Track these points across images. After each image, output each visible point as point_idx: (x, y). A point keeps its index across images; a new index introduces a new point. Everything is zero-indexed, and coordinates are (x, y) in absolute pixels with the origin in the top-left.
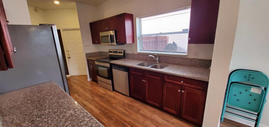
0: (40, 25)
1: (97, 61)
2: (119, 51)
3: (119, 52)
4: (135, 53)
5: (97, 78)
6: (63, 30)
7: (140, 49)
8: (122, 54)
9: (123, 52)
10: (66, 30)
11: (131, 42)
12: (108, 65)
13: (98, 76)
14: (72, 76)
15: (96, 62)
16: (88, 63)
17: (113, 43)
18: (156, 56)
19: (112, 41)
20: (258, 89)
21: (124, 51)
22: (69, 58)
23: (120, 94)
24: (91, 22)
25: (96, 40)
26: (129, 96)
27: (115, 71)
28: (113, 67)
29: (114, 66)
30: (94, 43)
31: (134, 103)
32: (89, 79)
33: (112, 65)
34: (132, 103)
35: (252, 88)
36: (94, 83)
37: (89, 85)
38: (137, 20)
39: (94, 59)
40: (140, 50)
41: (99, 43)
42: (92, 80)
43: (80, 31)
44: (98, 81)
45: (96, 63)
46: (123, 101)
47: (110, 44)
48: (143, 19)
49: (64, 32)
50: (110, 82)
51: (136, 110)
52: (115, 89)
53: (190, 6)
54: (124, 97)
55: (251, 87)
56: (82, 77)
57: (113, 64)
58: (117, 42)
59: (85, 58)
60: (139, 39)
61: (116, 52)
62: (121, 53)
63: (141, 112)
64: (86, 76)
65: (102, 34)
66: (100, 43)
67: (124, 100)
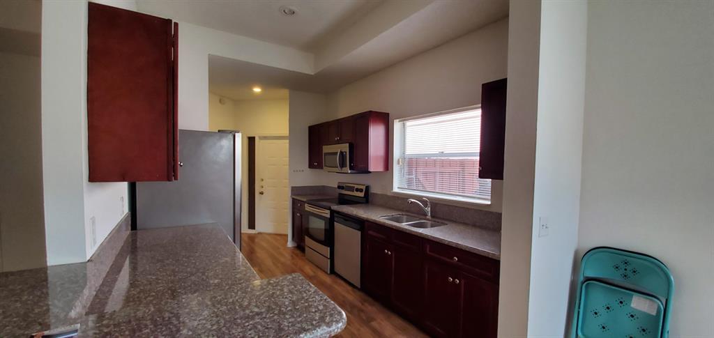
0: (219, 131)
1: (311, 203)
2: (356, 187)
3: (357, 190)
4: (389, 194)
5: (304, 242)
6: (261, 138)
7: (399, 185)
8: (362, 194)
9: (364, 188)
10: (265, 138)
11: (380, 168)
12: (327, 214)
13: (306, 237)
14: (260, 233)
15: (306, 205)
16: (293, 208)
17: (344, 169)
18: (425, 203)
19: (343, 165)
20: (648, 301)
21: (368, 188)
22: (262, 193)
23: (342, 282)
24: (311, 125)
25: (316, 160)
26: (359, 287)
27: (339, 227)
28: (336, 219)
29: (337, 217)
30: (311, 166)
31: (366, 304)
32: (290, 244)
33: (335, 215)
34: (362, 304)
35: (634, 297)
36: (298, 252)
37: (287, 255)
38: (397, 125)
39: (305, 200)
40: (398, 188)
41: (320, 166)
42: (296, 245)
43: (288, 141)
44: (307, 249)
45: (308, 208)
46: (344, 297)
47: (338, 169)
48: (409, 123)
49: (262, 141)
50: (326, 250)
51: (364, 318)
52: (335, 270)
53: (480, 105)
54: (349, 288)
55: (632, 296)
56: (278, 238)
57: (338, 213)
58: (351, 168)
59: (290, 194)
60: (399, 163)
61: (351, 189)
62: (361, 190)
63: (374, 324)
64: (286, 236)
65: (327, 149)
66: (322, 168)
67: (346, 295)
